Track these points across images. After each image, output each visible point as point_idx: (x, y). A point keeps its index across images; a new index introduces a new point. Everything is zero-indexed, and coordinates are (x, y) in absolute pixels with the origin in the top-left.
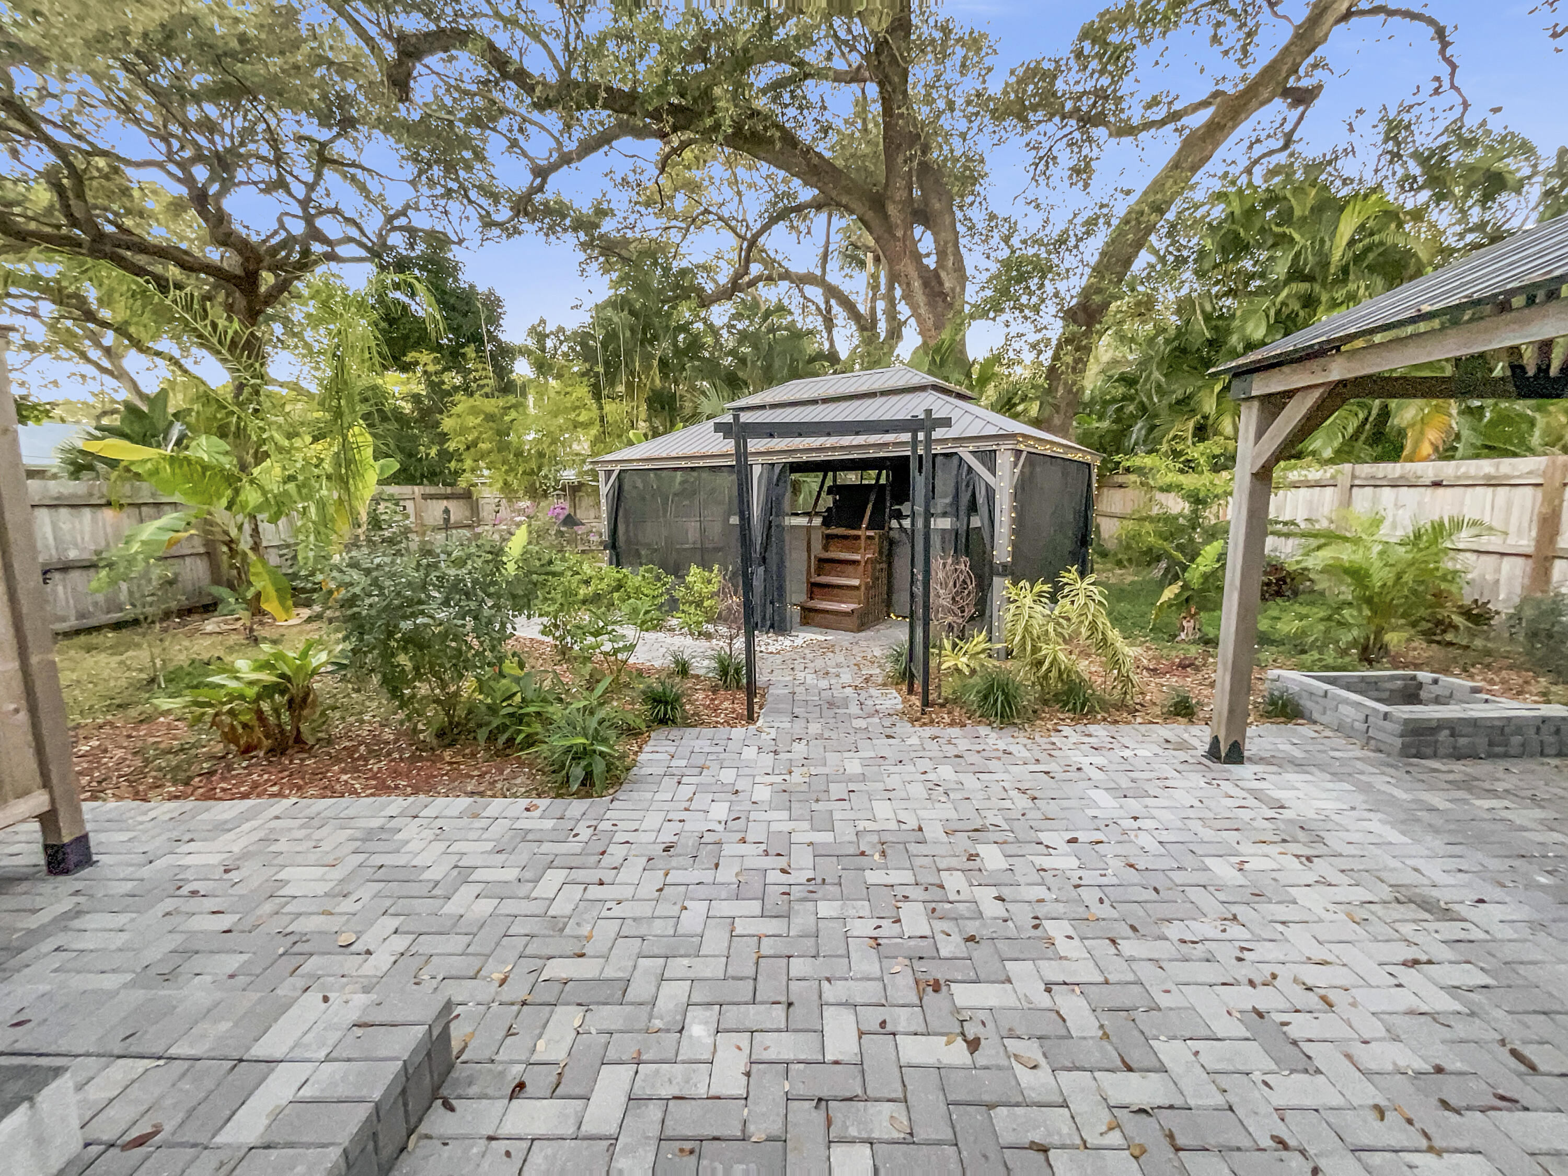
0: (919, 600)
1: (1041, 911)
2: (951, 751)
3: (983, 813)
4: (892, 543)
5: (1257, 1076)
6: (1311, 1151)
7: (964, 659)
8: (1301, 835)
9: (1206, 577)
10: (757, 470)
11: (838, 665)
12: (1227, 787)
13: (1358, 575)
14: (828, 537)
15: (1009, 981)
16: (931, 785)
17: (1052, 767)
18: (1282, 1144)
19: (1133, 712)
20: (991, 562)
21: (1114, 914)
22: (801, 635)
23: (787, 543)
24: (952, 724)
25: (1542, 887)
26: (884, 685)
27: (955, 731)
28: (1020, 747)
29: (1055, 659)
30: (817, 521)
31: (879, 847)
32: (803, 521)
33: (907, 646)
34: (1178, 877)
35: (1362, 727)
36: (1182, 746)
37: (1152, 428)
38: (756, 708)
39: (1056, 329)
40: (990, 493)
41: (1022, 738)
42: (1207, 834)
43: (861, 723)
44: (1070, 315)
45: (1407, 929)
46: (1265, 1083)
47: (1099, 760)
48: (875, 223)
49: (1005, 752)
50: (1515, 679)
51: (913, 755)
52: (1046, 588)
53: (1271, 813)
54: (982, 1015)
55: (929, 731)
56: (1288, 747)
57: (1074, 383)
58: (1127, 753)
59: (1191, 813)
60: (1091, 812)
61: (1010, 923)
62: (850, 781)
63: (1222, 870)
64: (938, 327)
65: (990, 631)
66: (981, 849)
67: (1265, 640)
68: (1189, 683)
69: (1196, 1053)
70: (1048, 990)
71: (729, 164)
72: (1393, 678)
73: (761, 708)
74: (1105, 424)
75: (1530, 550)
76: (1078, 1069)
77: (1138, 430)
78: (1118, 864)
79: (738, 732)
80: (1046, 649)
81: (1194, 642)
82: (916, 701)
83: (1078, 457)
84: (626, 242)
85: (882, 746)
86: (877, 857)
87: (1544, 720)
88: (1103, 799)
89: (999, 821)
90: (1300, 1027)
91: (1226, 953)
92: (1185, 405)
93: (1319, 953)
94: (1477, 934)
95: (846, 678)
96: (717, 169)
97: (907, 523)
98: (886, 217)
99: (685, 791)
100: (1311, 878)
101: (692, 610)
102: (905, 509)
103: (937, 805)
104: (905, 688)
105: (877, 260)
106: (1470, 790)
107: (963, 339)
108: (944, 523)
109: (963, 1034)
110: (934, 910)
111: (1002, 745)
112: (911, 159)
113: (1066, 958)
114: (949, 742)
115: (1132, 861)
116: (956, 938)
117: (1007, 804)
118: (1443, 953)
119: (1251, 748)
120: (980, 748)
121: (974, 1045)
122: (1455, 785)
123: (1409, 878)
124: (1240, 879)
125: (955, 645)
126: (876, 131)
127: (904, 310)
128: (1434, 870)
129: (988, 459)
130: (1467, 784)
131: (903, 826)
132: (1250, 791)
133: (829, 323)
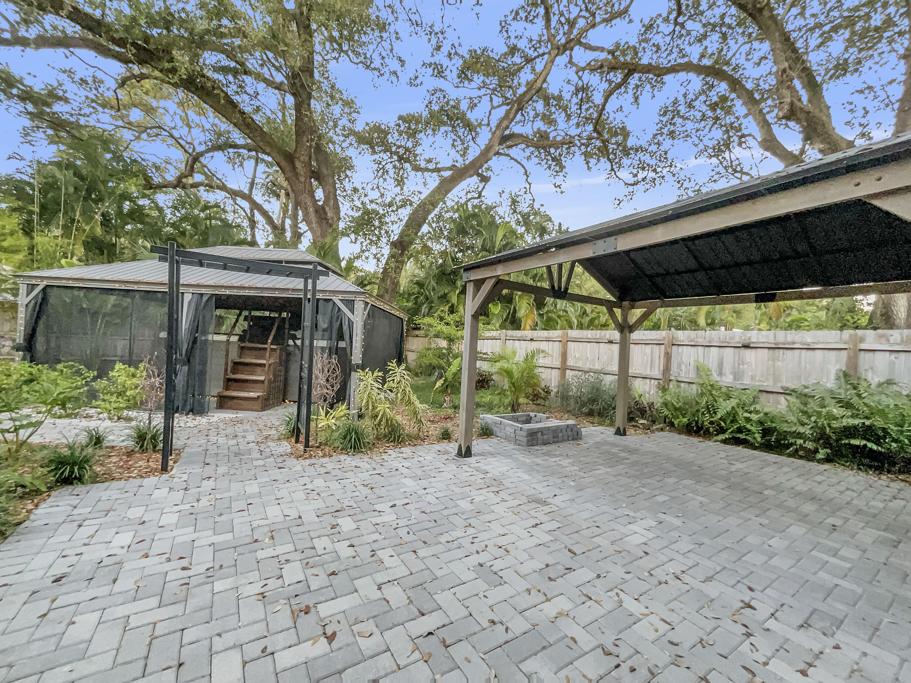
0: (305, 381)
1: (375, 546)
2: (323, 470)
3: (341, 501)
4: (289, 354)
5: (481, 595)
6: (504, 620)
7: (333, 421)
8: (495, 483)
9: (455, 374)
10: (188, 298)
11: (244, 431)
12: (465, 468)
13: (509, 373)
14: (242, 348)
15: (356, 591)
16: (308, 491)
17: (383, 471)
18: (493, 622)
19: (423, 440)
20: (350, 362)
21: (415, 538)
22: (216, 415)
23: (209, 351)
24: (324, 456)
25: (572, 486)
26: (279, 439)
27: (326, 460)
28: (365, 463)
29: (384, 413)
30: (234, 339)
31: (270, 534)
32: (224, 338)
33: (296, 414)
34: (445, 512)
35: (513, 435)
36: (447, 452)
37: (431, 307)
38: (171, 463)
39: (386, 251)
40: (351, 324)
41: (366, 458)
42: (457, 490)
43: (261, 463)
44: (394, 245)
45: (532, 513)
46: (485, 596)
47: (407, 464)
48: (288, 168)
49: (356, 467)
50: (559, 416)
51: (297, 476)
52: (380, 374)
53: (483, 476)
54: (338, 617)
55: (308, 462)
56: (488, 448)
57: (395, 278)
58: (421, 459)
59: (451, 482)
60: (402, 490)
61: (357, 558)
62: (250, 497)
63: (464, 505)
64: (323, 236)
65: (349, 404)
66: (340, 521)
67: (478, 405)
68: (449, 425)
69: (455, 594)
70: (379, 589)
71: (181, 104)
72: (522, 416)
73: (175, 462)
74: (410, 304)
75: (559, 366)
76: (396, 626)
77: (424, 309)
78: (418, 512)
79: (152, 480)
80: (380, 407)
81: (450, 408)
82: (301, 447)
83: (397, 313)
84: (79, 127)
85: (275, 473)
86: (267, 540)
87: (568, 426)
88: (409, 482)
89: (352, 503)
90: (498, 565)
91: (466, 542)
92: (444, 298)
93: (502, 531)
94: (555, 508)
95: (251, 437)
96: (171, 105)
97: (299, 342)
98: (294, 168)
99: (86, 531)
100: (498, 500)
101: (114, 398)
102: (299, 334)
103: (312, 502)
104: (293, 440)
105: (287, 194)
106: (549, 455)
107: (337, 245)
108: (323, 343)
109: (324, 633)
110: (307, 563)
111: (354, 464)
112: (312, 140)
113: (390, 568)
114: (322, 466)
115: (423, 510)
116: (323, 576)
117: (357, 493)
118: (544, 518)
119: (474, 450)
120: (341, 467)
121: (331, 638)
122: (544, 454)
123: (533, 492)
124: (471, 507)
125: (327, 413)
126: (290, 120)
127: (303, 227)
128: (540, 487)
129: (350, 304)
130: (548, 454)
131: (287, 518)
132: (474, 468)
133: (253, 224)
